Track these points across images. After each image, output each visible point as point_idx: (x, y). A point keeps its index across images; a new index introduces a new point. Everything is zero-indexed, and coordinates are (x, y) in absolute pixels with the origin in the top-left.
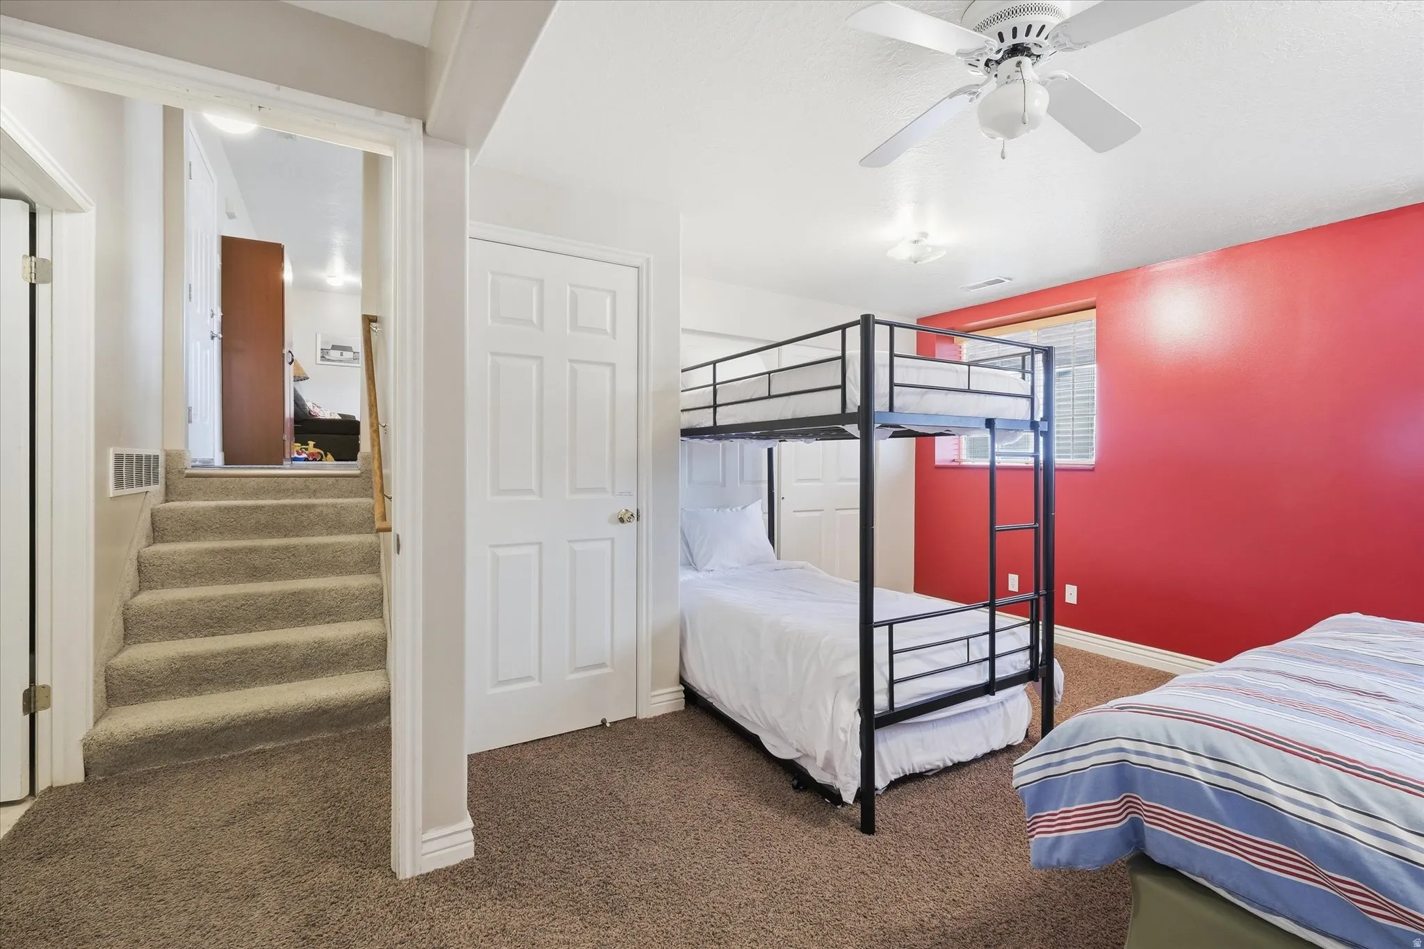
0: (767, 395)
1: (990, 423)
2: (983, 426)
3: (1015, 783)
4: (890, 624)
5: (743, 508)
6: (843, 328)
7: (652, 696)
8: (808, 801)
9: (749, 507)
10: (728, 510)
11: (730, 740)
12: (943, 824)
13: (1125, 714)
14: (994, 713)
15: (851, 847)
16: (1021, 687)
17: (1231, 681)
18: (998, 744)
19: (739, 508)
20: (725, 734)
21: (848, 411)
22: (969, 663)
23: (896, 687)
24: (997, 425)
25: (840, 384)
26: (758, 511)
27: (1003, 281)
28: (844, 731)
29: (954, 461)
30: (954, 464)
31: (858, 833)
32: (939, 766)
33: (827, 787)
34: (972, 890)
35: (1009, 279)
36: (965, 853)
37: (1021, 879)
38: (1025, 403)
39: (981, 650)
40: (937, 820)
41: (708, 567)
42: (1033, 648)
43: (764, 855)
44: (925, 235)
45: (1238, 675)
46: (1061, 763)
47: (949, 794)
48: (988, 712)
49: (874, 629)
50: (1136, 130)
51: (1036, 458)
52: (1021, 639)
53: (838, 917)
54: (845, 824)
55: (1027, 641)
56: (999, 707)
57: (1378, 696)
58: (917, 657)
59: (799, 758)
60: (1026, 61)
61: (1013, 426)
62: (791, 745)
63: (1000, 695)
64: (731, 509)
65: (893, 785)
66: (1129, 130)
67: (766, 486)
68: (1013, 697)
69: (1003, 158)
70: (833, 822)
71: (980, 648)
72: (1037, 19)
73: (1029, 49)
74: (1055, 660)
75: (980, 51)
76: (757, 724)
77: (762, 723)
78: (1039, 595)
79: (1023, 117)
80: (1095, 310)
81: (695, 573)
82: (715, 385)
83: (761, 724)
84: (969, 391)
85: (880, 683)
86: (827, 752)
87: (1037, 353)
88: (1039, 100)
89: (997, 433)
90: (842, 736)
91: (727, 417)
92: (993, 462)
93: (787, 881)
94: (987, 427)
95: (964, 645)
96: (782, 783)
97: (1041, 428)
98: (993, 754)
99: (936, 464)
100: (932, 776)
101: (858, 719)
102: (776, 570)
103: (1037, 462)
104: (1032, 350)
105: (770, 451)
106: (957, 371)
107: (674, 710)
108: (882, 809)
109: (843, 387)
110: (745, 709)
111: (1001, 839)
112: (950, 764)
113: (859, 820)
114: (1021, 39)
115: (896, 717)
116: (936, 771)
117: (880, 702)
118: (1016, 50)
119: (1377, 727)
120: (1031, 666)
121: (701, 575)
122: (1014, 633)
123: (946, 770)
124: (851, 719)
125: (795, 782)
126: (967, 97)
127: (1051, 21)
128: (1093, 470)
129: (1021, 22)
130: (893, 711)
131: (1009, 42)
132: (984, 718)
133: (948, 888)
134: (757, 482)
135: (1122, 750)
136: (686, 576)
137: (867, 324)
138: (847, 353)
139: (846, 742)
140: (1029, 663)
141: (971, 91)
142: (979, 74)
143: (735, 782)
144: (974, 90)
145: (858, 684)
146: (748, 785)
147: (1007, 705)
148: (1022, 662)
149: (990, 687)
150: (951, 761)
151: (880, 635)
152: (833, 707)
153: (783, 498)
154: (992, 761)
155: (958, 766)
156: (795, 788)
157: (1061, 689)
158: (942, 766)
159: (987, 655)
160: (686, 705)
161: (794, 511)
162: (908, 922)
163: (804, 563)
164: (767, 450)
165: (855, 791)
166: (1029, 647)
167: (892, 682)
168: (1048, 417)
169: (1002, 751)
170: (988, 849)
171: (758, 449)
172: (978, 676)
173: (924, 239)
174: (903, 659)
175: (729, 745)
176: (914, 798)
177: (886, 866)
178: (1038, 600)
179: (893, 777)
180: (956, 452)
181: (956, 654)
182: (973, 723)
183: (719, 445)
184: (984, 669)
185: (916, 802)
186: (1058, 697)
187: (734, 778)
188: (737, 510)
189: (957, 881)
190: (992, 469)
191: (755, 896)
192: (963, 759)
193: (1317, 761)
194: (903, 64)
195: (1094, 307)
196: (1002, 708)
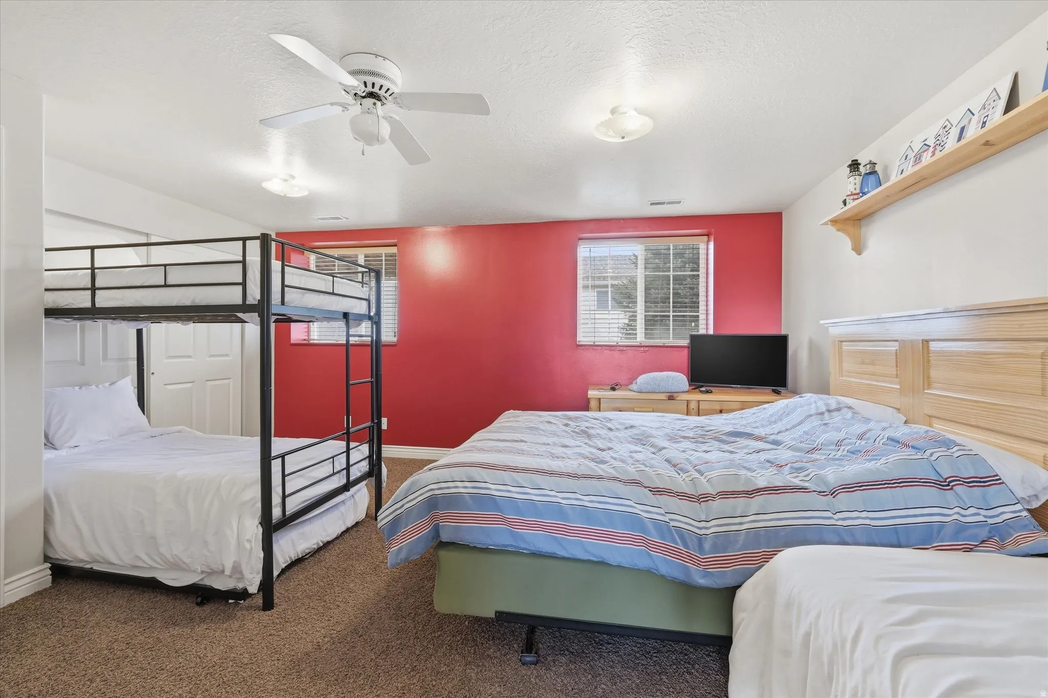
0: (163, 284)
1: (346, 315)
2: (342, 317)
3: (379, 526)
4: (282, 457)
5: (110, 385)
6: (244, 240)
7: (5, 585)
8: (213, 609)
9: (119, 383)
10: (94, 387)
11: (119, 592)
12: (322, 583)
13: (433, 472)
14: (348, 503)
15: (257, 623)
16: (364, 483)
17: (474, 447)
18: (350, 523)
19: (107, 385)
20: (112, 590)
21: (248, 303)
22: (334, 474)
23: (287, 500)
24: (351, 317)
25: (241, 281)
26: (129, 385)
27: (342, 219)
28: (249, 541)
29: (305, 340)
30: (305, 342)
31: (262, 613)
32: (314, 548)
33: (232, 590)
34: (346, 612)
35: (347, 219)
36: (339, 593)
37: (374, 593)
38: (365, 303)
39: (340, 464)
40: (317, 582)
41: (72, 443)
42: (370, 457)
43: (181, 660)
44: (293, 177)
45: (474, 444)
46: (403, 506)
47: (323, 564)
48: (344, 504)
49: (272, 461)
50: (429, 159)
51: (372, 337)
52: (363, 453)
53: (258, 670)
54: (250, 612)
55: (367, 453)
56: (351, 499)
57: (522, 441)
58: (300, 476)
59: (202, 579)
60: (379, 103)
61: (360, 318)
62: (194, 571)
63: (353, 490)
64: (97, 386)
65: (283, 571)
66: (425, 159)
67: (134, 363)
68: (359, 490)
69: (364, 155)
70: (239, 614)
71: (341, 462)
72: (387, 84)
73: (380, 97)
74: (382, 462)
75: (354, 88)
76: (155, 568)
77: (159, 564)
78: (374, 423)
79: (378, 136)
80: (396, 247)
81: (56, 452)
82: (93, 268)
83: (159, 566)
84: (333, 294)
85: (276, 499)
86: (235, 562)
87: (372, 272)
88: (385, 130)
89: (351, 322)
90: (248, 546)
91: (104, 300)
92: (348, 341)
93: (209, 668)
94: (344, 318)
95: (330, 463)
96: (187, 605)
97: (376, 321)
98: (348, 530)
99: (292, 342)
100: (309, 557)
101: (261, 530)
102: (152, 437)
103: (372, 341)
104: (369, 271)
105: (139, 333)
106: (325, 280)
107: (37, 591)
108: (278, 590)
109: (244, 284)
110: (140, 559)
111: (358, 576)
112: (321, 544)
113: (262, 605)
114: (376, 90)
115: (287, 521)
116: (312, 553)
117: (276, 513)
118: (371, 95)
119: (521, 452)
120: (369, 469)
121: (63, 453)
122: (359, 450)
123: (319, 549)
124: (254, 530)
125: (199, 599)
126: (341, 108)
127: (394, 89)
128: (395, 345)
129: (379, 81)
130: (285, 517)
131: (369, 89)
132: (342, 508)
133: (331, 617)
134: (123, 359)
135: (432, 490)
136: (49, 455)
137: (265, 240)
138: (247, 258)
139: (251, 548)
140: (368, 467)
141: (345, 107)
142: (349, 99)
143: (135, 622)
144: (346, 106)
145: (259, 505)
146: (150, 619)
147: (355, 496)
148: (364, 467)
149: (346, 488)
150: (322, 542)
151: (276, 465)
152: (238, 528)
153: (153, 373)
154: (347, 535)
155: (327, 544)
156: (198, 604)
157: (386, 480)
158: (316, 548)
159: (345, 466)
160: (53, 581)
161: (165, 385)
162: (310, 647)
163: (180, 428)
164: (136, 330)
165: (258, 583)
166: (368, 457)
167: (284, 497)
168: (378, 313)
169: (353, 527)
170: (352, 585)
171: (128, 330)
172: (338, 481)
173: (292, 180)
174: (290, 480)
175: (119, 598)
176: (298, 575)
177: (287, 623)
178: (373, 426)
179: (284, 566)
180: (306, 334)
181: (326, 469)
182: (336, 514)
183: (76, 325)
184: (343, 476)
185: (301, 577)
186: (384, 485)
187: (133, 620)
188: (104, 387)
189: (336, 611)
190: (347, 345)
191: (180, 692)
192: (329, 539)
193: (505, 471)
194: (297, 68)
195: (396, 246)
196: (352, 500)
